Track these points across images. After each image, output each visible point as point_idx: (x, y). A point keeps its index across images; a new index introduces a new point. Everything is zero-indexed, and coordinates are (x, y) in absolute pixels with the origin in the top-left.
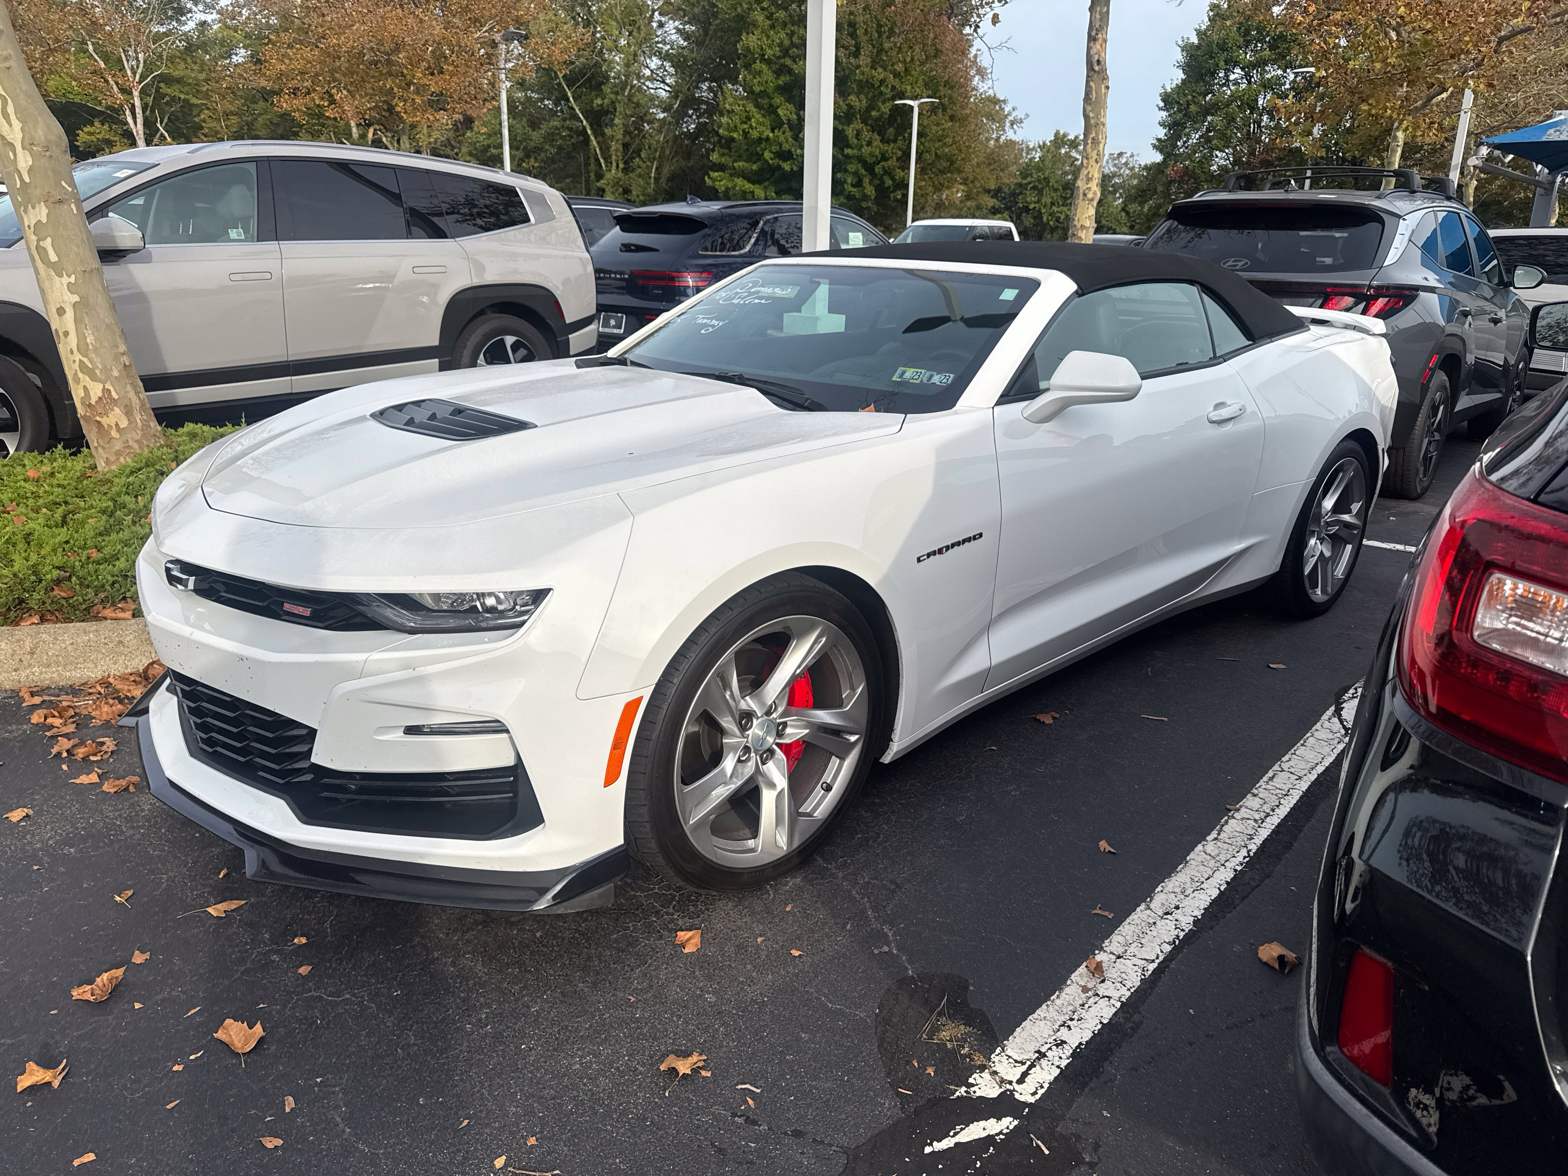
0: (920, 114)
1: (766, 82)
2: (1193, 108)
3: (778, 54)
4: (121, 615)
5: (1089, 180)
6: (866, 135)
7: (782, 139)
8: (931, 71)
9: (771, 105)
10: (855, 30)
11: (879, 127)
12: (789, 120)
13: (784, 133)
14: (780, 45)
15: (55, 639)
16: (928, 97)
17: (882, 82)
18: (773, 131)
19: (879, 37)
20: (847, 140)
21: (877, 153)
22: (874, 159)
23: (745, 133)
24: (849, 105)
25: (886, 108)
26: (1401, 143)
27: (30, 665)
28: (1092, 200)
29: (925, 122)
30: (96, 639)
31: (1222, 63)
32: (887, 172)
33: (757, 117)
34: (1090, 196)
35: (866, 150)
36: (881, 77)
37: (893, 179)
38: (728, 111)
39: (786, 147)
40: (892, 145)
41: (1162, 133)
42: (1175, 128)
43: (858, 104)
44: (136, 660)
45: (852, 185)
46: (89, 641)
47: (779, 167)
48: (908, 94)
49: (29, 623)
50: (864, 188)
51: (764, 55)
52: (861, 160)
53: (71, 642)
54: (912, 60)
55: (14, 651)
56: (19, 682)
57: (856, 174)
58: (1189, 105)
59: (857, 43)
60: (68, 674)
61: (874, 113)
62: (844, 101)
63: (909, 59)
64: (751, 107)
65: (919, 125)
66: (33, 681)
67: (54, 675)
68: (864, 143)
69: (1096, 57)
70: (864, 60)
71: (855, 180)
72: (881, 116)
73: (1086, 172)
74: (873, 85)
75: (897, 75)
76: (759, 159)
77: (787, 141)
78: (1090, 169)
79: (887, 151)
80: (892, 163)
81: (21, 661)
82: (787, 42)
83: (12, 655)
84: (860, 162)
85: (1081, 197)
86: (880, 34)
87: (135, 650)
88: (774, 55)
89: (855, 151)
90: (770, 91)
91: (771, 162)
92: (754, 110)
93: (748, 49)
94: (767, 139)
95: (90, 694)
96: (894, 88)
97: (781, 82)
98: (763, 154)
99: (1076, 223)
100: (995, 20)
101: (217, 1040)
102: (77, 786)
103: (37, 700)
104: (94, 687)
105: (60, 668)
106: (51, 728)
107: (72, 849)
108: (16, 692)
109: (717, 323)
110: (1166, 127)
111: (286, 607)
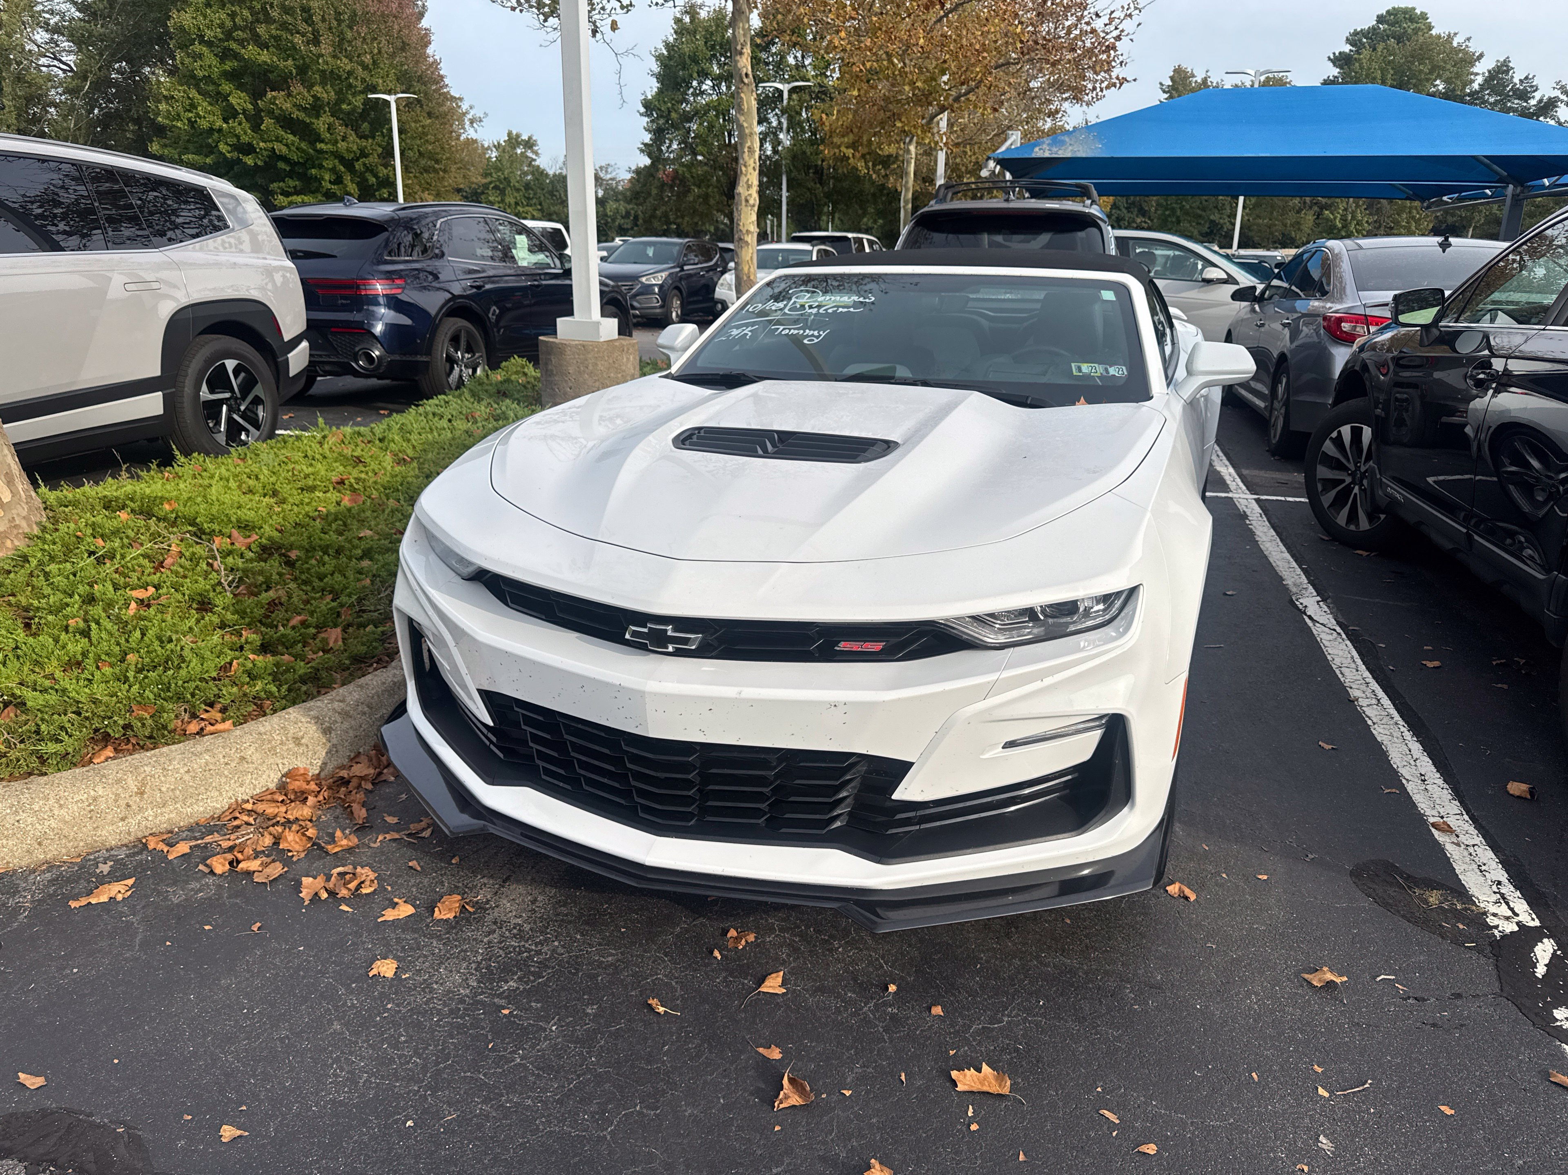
0: (398, 109)
1: (210, 67)
2: (674, 115)
3: (221, 36)
4: (219, 727)
5: (749, 187)
6: (341, 129)
7: (238, 130)
8: (402, 65)
9: (219, 93)
10: (311, 17)
11: (352, 121)
12: (244, 110)
13: (240, 124)
14: (221, 26)
15: (164, 769)
16: (403, 92)
17: (350, 73)
18: (225, 120)
19: (339, 25)
20: (319, 135)
21: (355, 148)
22: (352, 155)
23: (192, 123)
24: (314, 96)
25: (358, 102)
27: (141, 809)
28: (754, 206)
29: (404, 118)
30: (213, 760)
31: (695, 75)
32: (369, 169)
33: (203, 106)
34: (751, 202)
35: (342, 145)
36: (348, 68)
37: (376, 176)
38: (165, 97)
39: (245, 139)
40: (370, 141)
41: (647, 138)
42: (659, 134)
43: (325, 95)
44: (265, 777)
45: (330, 182)
46: (207, 764)
47: (239, 161)
48: (380, 87)
49: (103, 758)
50: (346, 186)
51: (203, 36)
52: (337, 155)
53: (186, 769)
54: (380, 52)
55: (116, 795)
56: (129, 833)
57: (333, 170)
58: (669, 112)
59: (314, 29)
60: (189, 810)
61: (344, 106)
62: (309, 91)
63: (376, 51)
64: (193, 93)
65: (399, 121)
66: (147, 828)
67: (172, 816)
68: (339, 138)
69: (745, 70)
70: (325, 48)
71: (333, 177)
72: (354, 110)
73: (746, 180)
74: (339, 77)
75: (365, 67)
76: (212, 153)
77: (245, 133)
78: (749, 176)
79: (366, 147)
80: (373, 159)
81: (128, 805)
82: (229, 24)
83: (116, 801)
84: (336, 157)
85: (744, 203)
86: (340, 22)
87: (261, 765)
88: (215, 37)
89: (329, 146)
90: (215, 76)
91: (228, 155)
92: (200, 97)
93: (181, 29)
94: (220, 130)
95: (238, 827)
96: (363, 80)
97: (227, 68)
98: (217, 146)
99: (741, 228)
100: (614, 26)
101: (964, 1092)
102: (395, 923)
103: (183, 848)
104: (236, 818)
105: (178, 805)
106: (249, 874)
107: (511, 983)
108: (134, 846)
109: (816, 333)
110: (650, 132)
111: (843, 646)
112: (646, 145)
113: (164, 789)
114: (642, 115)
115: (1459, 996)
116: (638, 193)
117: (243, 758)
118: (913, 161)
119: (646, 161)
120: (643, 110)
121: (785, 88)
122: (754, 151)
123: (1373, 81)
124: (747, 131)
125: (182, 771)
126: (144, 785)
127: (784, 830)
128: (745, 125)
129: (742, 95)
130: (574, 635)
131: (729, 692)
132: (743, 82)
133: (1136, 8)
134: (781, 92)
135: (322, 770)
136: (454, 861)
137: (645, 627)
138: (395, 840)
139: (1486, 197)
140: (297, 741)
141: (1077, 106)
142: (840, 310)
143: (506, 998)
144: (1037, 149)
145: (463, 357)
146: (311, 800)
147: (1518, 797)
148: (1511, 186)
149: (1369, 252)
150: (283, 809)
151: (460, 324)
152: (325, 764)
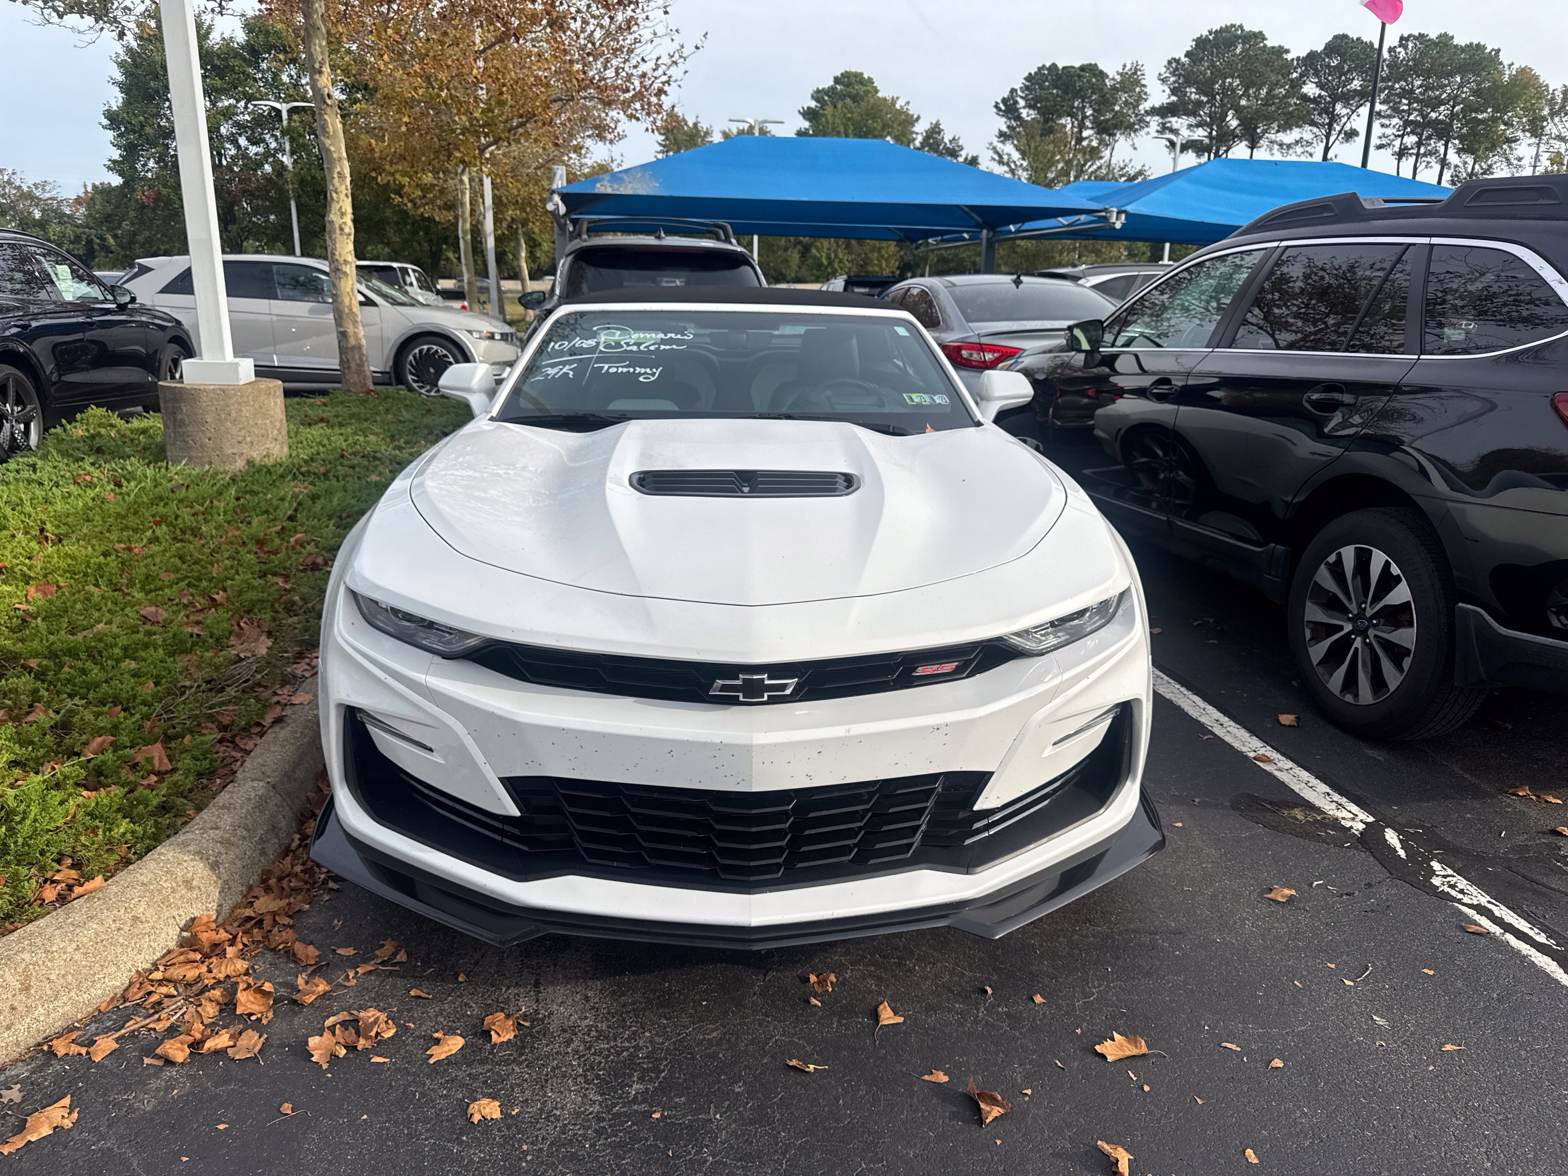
4: (88, 886)
5: (343, 214)
15: (46, 952)
26: (468, 186)
27: (29, 1009)
28: (350, 234)
34: (347, 230)
41: (116, 154)
42: (130, 150)
44: (163, 936)
60: (86, 996)
66: (39, 1031)
73: (338, 207)
78: (341, 203)
81: (13, 1008)
87: (156, 922)
95: (160, 1003)
101: (1115, 1062)
102: (450, 1061)
103: (106, 1045)
104: (150, 993)
105: (73, 994)
106: (220, 1053)
107: (635, 1086)
108: (32, 1058)
109: (648, 370)
110: (119, 147)
111: (920, 671)
112: (114, 162)
113: (53, 977)
114: (105, 127)
115: (1369, 885)
116: (109, 216)
117: (136, 919)
118: (468, 192)
119: (116, 180)
120: (106, 122)
121: (284, 108)
122: (345, 178)
123: (838, 134)
124: (335, 156)
125: (69, 949)
126: (28, 977)
127: (872, 862)
128: (332, 149)
129: (326, 117)
130: (630, 700)
131: (838, 731)
132: (325, 103)
133: (681, 57)
134: (279, 112)
135: (219, 913)
136: (460, 979)
137: (738, 679)
138: (370, 972)
139: (964, 239)
140: (188, 884)
141: (600, 144)
142: (662, 347)
143: (644, 1101)
144: (598, 185)
145: (12, 410)
146: (230, 951)
147: (1290, 726)
148: (985, 232)
149: (964, 289)
150: (204, 969)
151: (6, 372)
152: (220, 906)
